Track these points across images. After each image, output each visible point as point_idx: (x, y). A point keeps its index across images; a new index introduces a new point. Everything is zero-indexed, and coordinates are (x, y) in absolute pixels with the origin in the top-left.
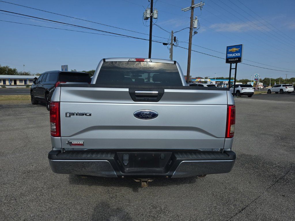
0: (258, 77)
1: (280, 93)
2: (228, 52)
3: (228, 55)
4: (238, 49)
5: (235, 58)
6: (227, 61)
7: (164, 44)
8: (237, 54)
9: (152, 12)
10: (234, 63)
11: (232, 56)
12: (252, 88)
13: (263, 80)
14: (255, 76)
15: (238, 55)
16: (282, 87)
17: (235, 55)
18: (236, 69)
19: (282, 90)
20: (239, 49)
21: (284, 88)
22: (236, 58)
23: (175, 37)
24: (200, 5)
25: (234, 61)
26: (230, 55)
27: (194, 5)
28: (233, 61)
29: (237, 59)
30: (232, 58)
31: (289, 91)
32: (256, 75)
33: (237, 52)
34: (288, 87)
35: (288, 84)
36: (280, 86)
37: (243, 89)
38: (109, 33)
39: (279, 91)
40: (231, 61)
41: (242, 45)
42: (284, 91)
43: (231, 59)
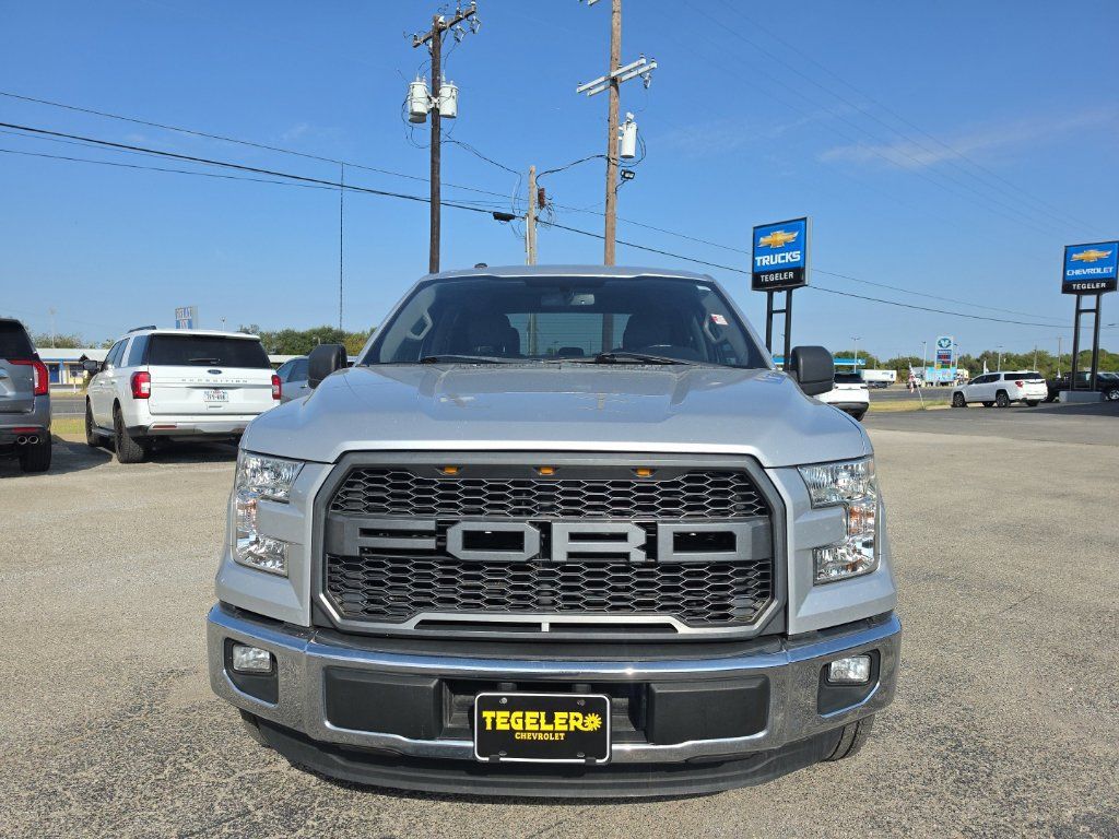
0: (951, 348)
1: (999, 407)
2: (757, 250)
3: (759, 259)
4: (791, 236)
5: (782, 271)
6: (757, 284)
7: (498, 216)
8: (788, 256)
9: (435, 92)
10: (780, 290)
11: (772, 263)
12: (858, 386)
14: (941, 345)
15: (793, 257)
16: (1002, 383)
17: (783, 258)
18: (788, 311)
19: (1002, 393)
20: (796, 234)
21: (1009, 385)
22: (788, 270)
23: (543, 190)
24: (641, 71)
25: (779, 282)
26: (765, 261)
27: (620, 71)
28: (775, 283)
29: (791, 275)
30: (774, 273)
31: (1029, 398)
32: (942, 342)
33: (788, 247)
34: (1023, 381)
35: (1026, 372)
36: (996, 378)
38: (251, 172)
39: (993, 397)
40: (770, 283)
41: (805, 218)
42: (1011, 396)
43: (769, 273)
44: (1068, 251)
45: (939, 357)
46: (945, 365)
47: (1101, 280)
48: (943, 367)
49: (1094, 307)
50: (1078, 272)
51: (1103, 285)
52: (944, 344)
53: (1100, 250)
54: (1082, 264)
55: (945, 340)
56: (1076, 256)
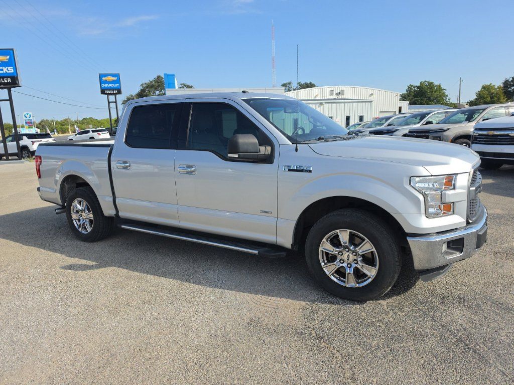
0: (31, 118)
4: (5, 58)
5: (2, 77)
8: (5, 69)
10: (2, 88)
13: (40, 124)
14: (26, 117)
16: (92, 134)
17: (2, 70)
19: (92, 138)
21: (95, 135)
22: (7, 77)
29: (9, 80)
32: (26, 115)
33: (4, 64)
34: (100, 133)
35: (100, 129)
36: (88, 132)
37: (35, 143)
44: (101, 76)
45: (26, 123)
46: (30, 127)
47: (115, 89)
48: (29, 128)
49: (115, 101)
50: (106, 85)
51: (116, 92)
52: (28, 116)
53: (113, 76)
54: (106, 82)
55: (28, 114)
56: (104, 79)
